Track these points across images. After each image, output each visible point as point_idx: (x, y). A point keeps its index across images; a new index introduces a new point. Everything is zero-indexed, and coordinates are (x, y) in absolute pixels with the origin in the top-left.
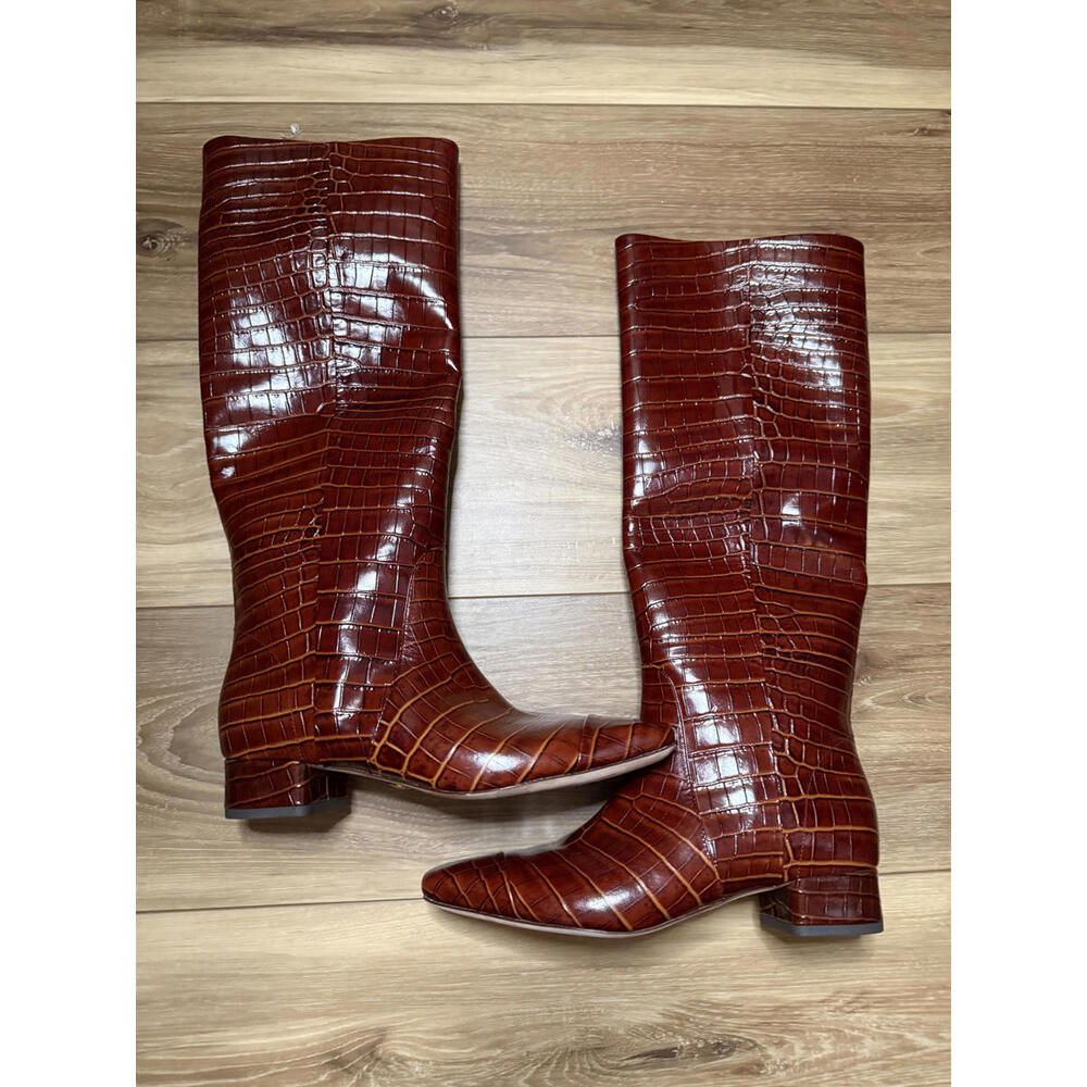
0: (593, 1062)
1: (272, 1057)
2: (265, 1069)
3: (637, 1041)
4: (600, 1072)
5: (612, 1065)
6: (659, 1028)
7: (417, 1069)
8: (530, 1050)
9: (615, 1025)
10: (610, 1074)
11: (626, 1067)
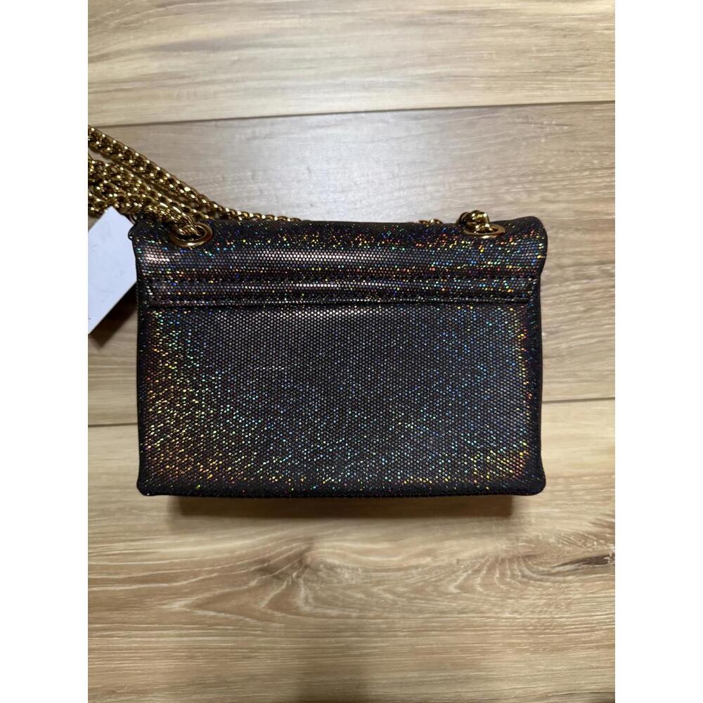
0: (525, 569)
1: (201, 564)
2: (195, 575)
3: (568, 548)
4: (531, 578)
5: (543, 571)
6: (590, 537)
7: (347, 576)
8: (460, 558)
9: (546, 534)
10: (541, 580)
11: (558, 574)
